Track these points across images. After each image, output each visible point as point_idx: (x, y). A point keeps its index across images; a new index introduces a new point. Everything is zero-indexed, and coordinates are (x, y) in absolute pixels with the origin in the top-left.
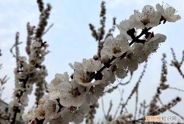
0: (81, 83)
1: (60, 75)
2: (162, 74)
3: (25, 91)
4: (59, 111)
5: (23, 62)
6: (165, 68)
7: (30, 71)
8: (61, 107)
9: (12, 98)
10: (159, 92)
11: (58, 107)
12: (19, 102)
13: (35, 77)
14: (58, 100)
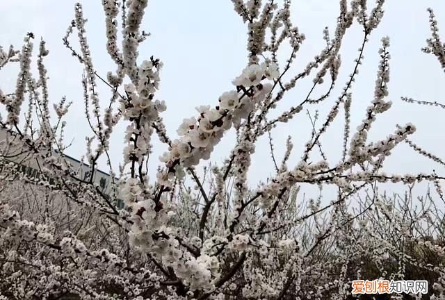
0: (205, 130)
1: (188, 120)
2: (379, 82)
3: (140, 133)
4: (191, 152)
5: (130, 93)
6: (386, 69)
7: (143, 105)
8: (192, 148)
9: (125, 142)
10: (370, 117)
11: (190, 148)
12: (136, 147)
13: (150, 114)
14: (189, 143)
